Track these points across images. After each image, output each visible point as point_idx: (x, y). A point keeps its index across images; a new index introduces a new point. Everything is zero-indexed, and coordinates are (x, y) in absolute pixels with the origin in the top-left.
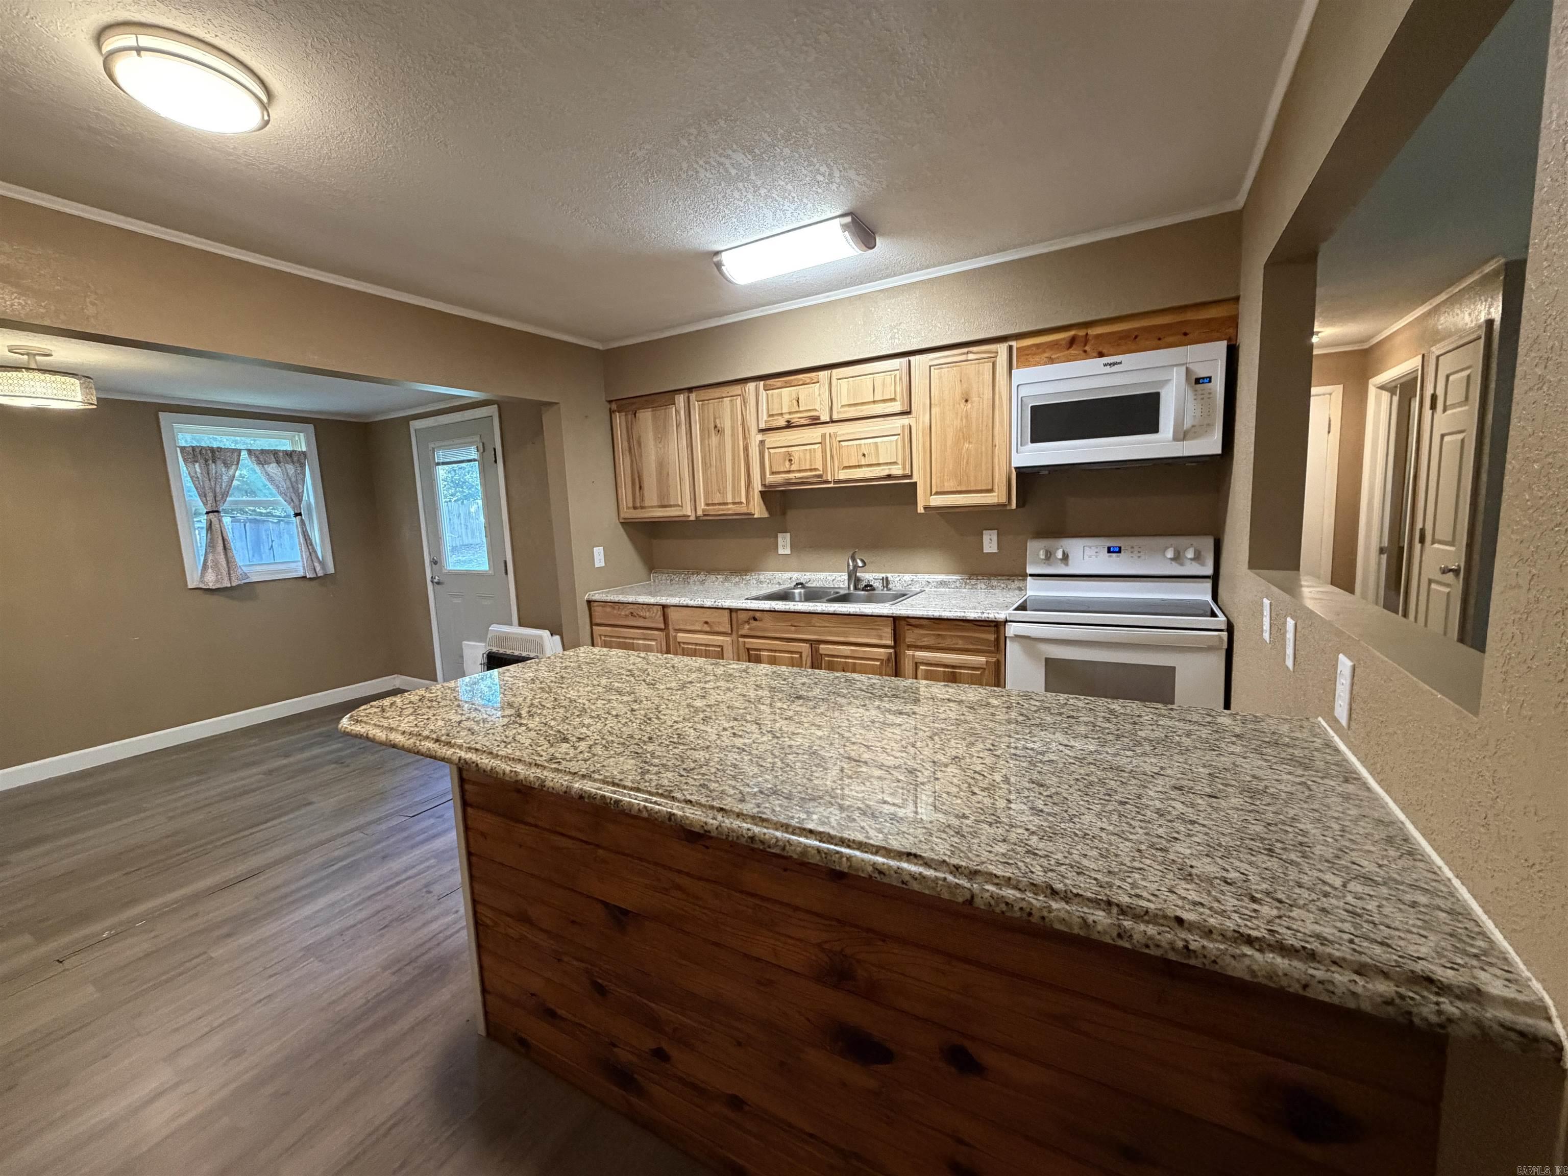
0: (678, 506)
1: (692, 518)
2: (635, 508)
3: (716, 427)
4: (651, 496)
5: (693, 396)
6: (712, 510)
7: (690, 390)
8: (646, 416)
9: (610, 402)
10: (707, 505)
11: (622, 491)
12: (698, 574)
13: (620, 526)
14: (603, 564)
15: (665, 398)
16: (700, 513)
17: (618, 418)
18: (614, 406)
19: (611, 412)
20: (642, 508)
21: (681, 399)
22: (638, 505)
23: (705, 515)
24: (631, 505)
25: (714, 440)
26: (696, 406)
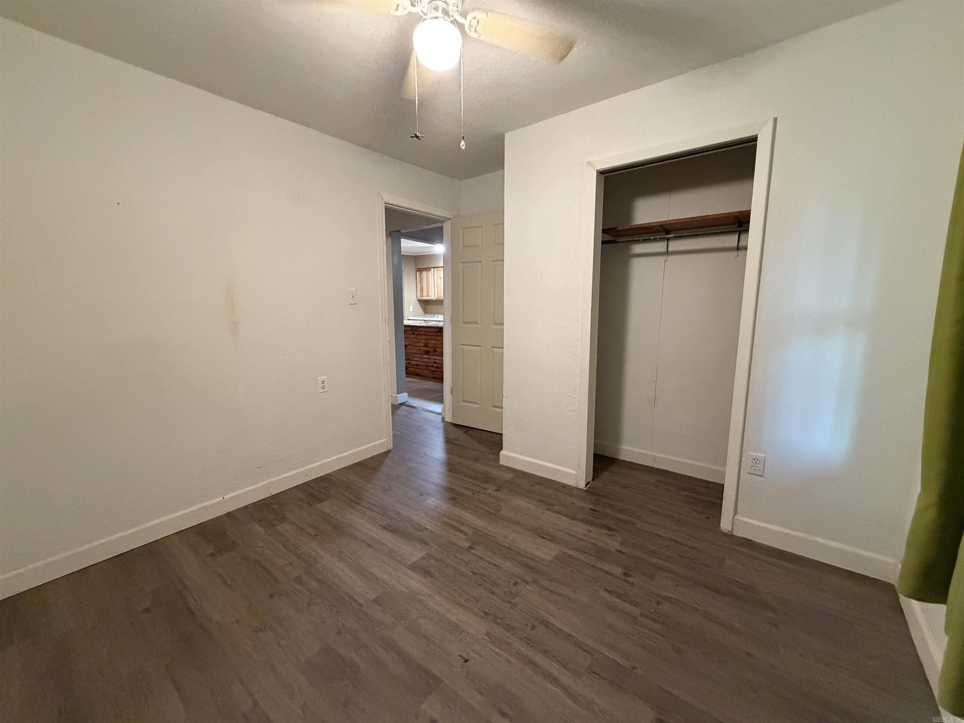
0: (431, 296)
1: (434, 299)
2: (421, 296)
3: (440, 277)
4: (425, 294)
5: (435, 269)
6: (439, 298)
7: (435, 268)
8: (424, 273)
9: (416, 269)
10: (437, 296)
11: (418, 292)
12: (437, 314)
13: (417, 301)
14: (412, 311)
15: (428, 269)
16: (436, 298)
17: (418, 273)
18: (417, 270)
19: (416, 271)
20: (423, 296)
21: (432, 269)
22: (422, 295)
23: (437, 299)
24: (420, 296)
25: (440, 280)
26: (436, 271)
